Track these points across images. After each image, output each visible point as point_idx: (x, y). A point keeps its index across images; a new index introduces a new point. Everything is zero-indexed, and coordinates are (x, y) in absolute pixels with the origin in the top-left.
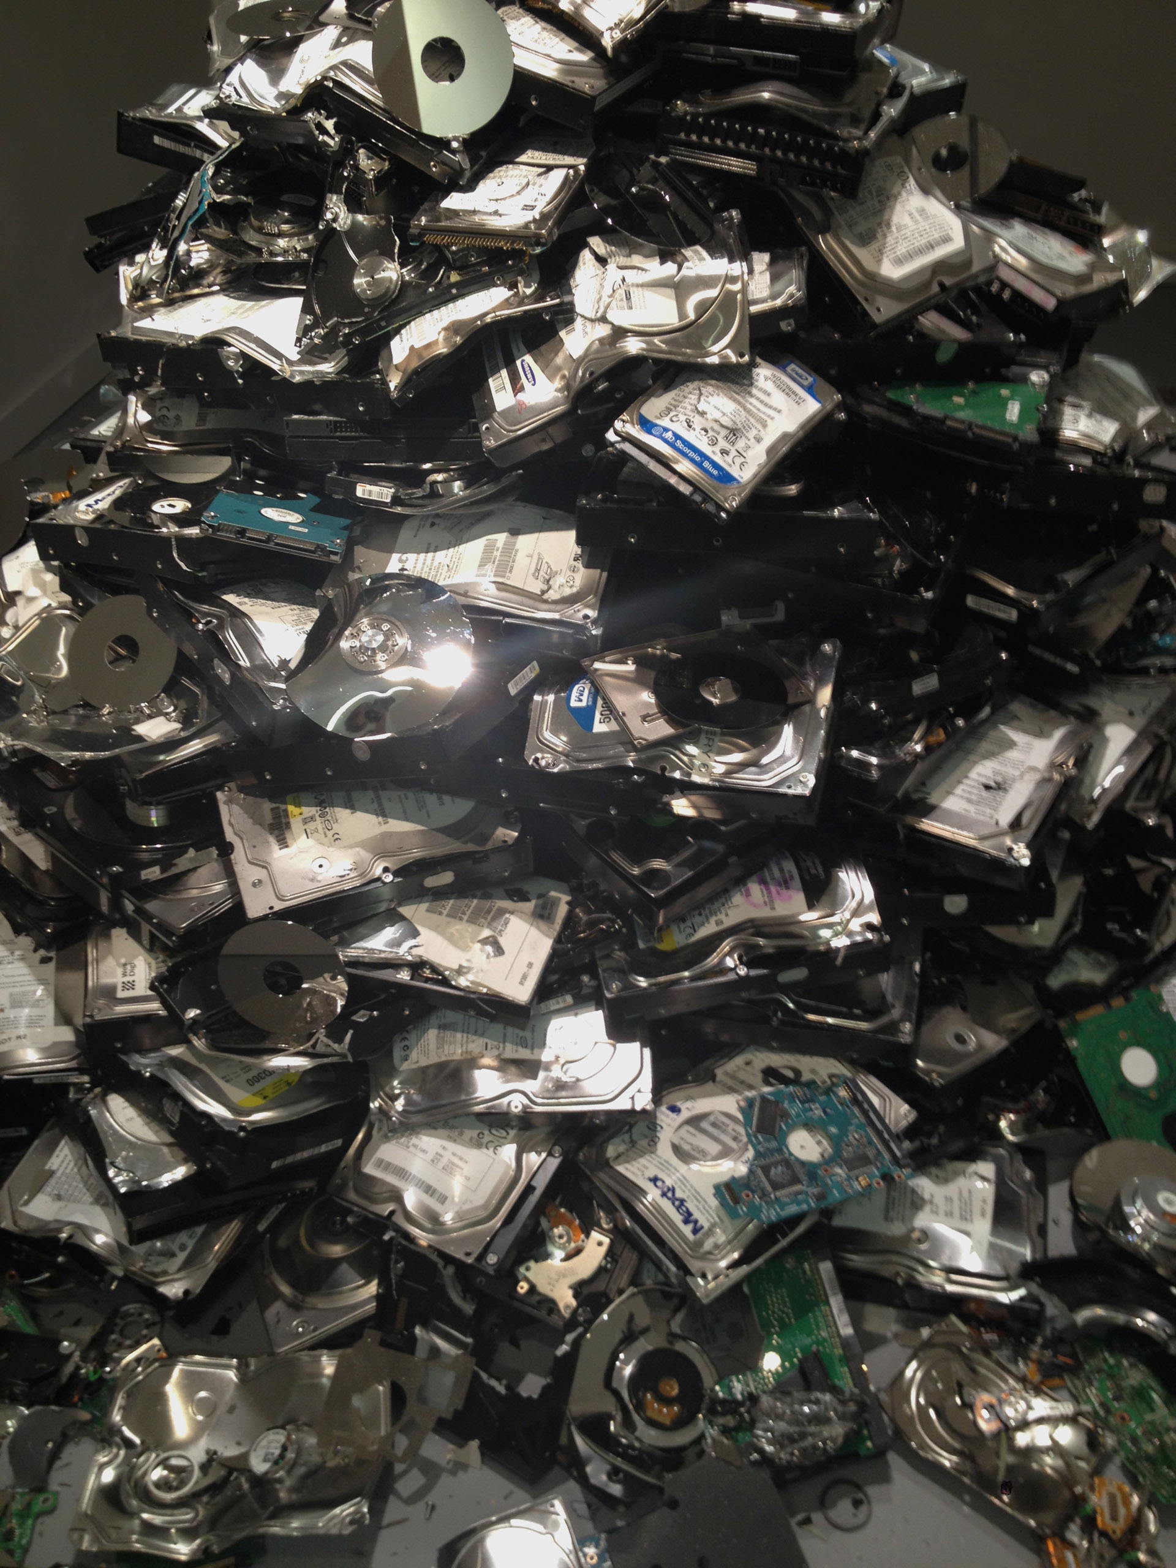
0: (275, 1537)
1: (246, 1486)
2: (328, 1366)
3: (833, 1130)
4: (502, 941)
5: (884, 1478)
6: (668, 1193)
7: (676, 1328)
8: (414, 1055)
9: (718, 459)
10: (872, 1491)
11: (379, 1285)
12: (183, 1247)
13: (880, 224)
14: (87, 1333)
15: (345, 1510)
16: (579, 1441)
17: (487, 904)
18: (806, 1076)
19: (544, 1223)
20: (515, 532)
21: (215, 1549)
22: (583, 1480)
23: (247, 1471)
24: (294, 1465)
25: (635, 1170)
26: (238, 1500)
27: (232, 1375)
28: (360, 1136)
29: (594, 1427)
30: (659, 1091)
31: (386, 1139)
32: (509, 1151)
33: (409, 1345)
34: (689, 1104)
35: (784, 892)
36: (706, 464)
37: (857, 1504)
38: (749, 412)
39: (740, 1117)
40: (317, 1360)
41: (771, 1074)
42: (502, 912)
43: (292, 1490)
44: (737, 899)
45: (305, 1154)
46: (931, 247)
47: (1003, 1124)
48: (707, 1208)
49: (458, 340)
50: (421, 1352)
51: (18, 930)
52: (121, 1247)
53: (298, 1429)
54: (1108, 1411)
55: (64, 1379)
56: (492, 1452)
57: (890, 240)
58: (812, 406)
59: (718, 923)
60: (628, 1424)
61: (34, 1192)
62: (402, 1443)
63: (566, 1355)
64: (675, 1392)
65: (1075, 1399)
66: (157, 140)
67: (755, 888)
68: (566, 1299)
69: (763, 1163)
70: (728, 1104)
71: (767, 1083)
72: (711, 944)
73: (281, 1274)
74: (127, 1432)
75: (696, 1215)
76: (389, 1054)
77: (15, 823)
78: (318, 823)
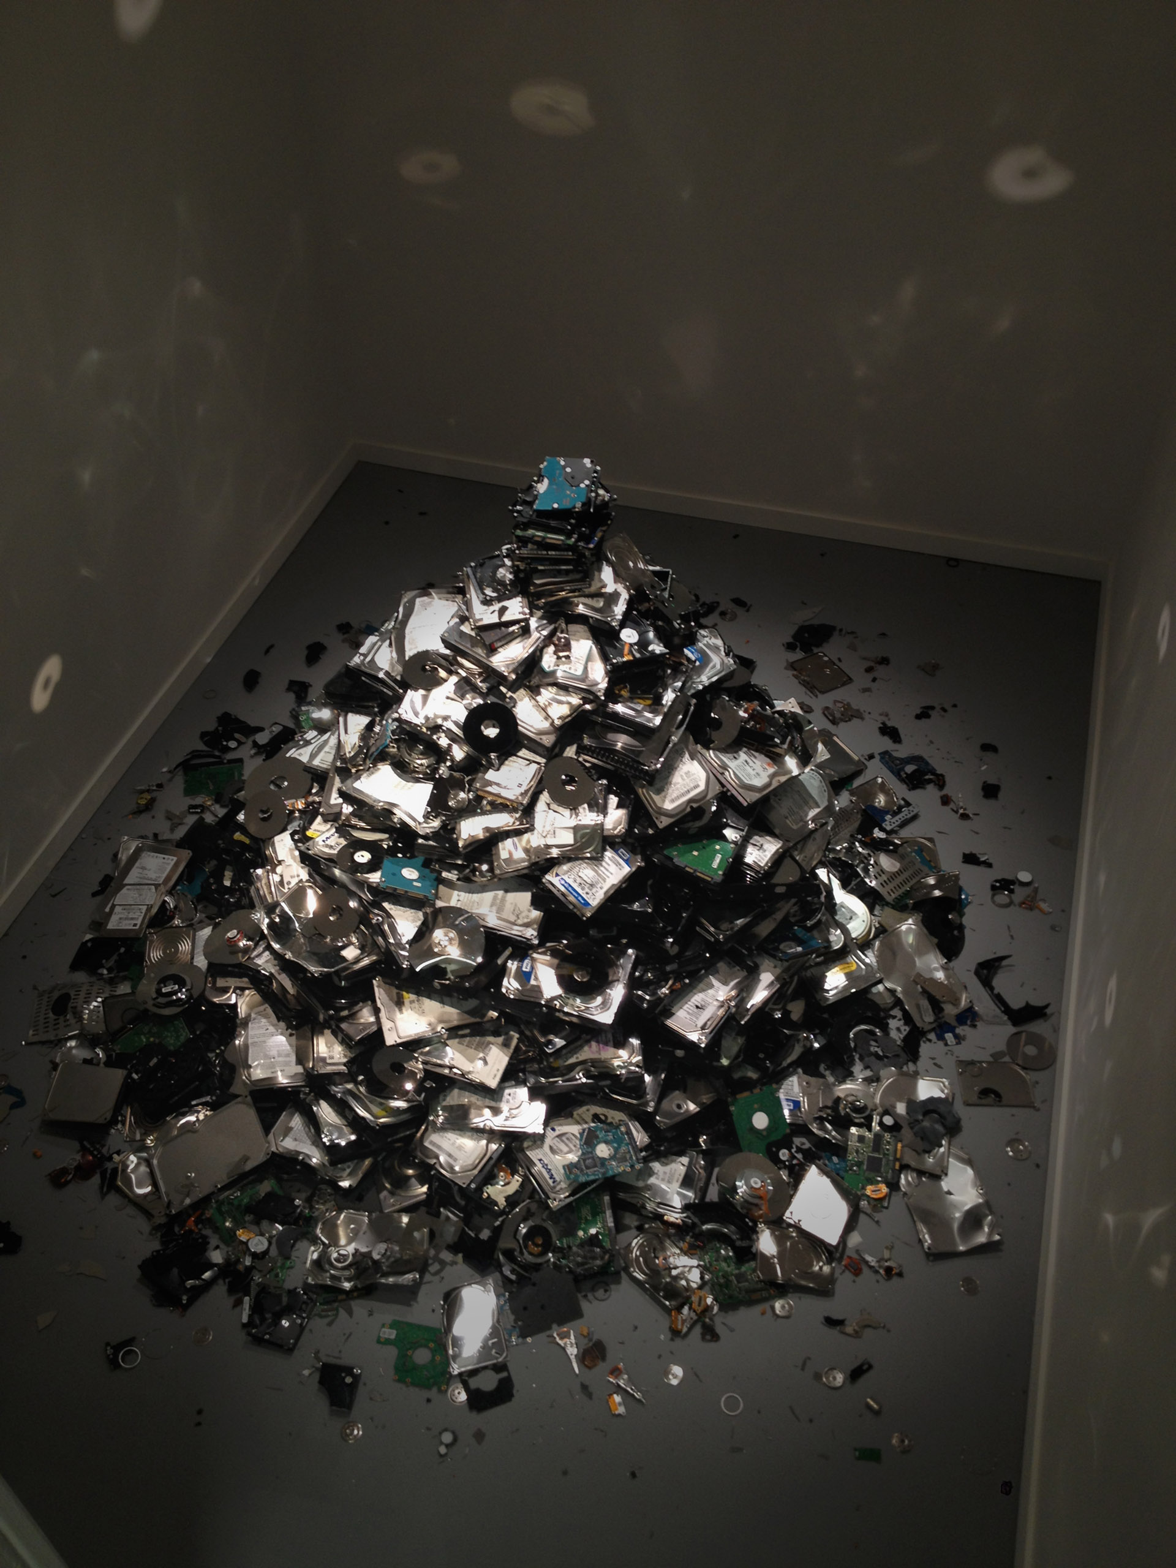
0: (383, 1284)
1: (370, 1263)
2: (405, 1219)
3: (615, 1145)
4: (487, 1058)
5: (618, 1282)
6: (545, 1166)
7: (544, 1217)
8: (448, 1099)
9: (584, 896)
10: (613, 1287)
11: (428, 1189)
12: (349, 1167)
13: (666, 784)
14: (304, 1195)
15: (410, 1276)
16: (501, 1257)
17: (483, 1039)
18: (609, 1120)
19: (496, 1170)
20: (507, 891)
21: (359, 1286)
22: (501, 1272)
23: (372, 1258)
24: (389, 1257)
25: (533, 1154)
26: (366, 1269)
27: (366, 1220)
28: (423, 1127)
29: (509, 1254)
30: (546, 1123)
31: (434, 1132)
32: (484, 1142)
33: (438, 1214)
34: (560, 1128)
35: (606, 1047)
36: (580, 898)
37: (606, 1291)
38: (599, 875)
39: (578, 1136)
40: (400, 1217)
41: (596, 1117)
42: (490, 1043)
43: (387, 1267)
44: (586, 1048)
45: (402, 1135)
46: (688, 791)
47: (701, 1140)
48: (559, 1174)
49: (488, 834)
50: (442, 1217)
51: (279, 1019)
52: (324, 1164)
53: (391, 1244)
54: (711, 1265)
55: (297, 1214)
56: (467, 1259)
57: (670, 791)
58: (626, 870)
59: (577, 1058)
60: (522, 1253)
61: (285, 1136)
62: (432, 1252)
63: (499, 1226)
64: (540, 1242)
65: (700, 1259)
66: (363, 678)
67: (594, 1044)
68: (502, 1202)
69: (583, 1158)
70: (574, 1129)
71: (594, 1122)
72: (572, 1067)
73: (386, 1179)
74: (323, 1239)
75: (555, 1176)
76: (438, 1097)
77: (278, 968)
78: (416, 1005)
